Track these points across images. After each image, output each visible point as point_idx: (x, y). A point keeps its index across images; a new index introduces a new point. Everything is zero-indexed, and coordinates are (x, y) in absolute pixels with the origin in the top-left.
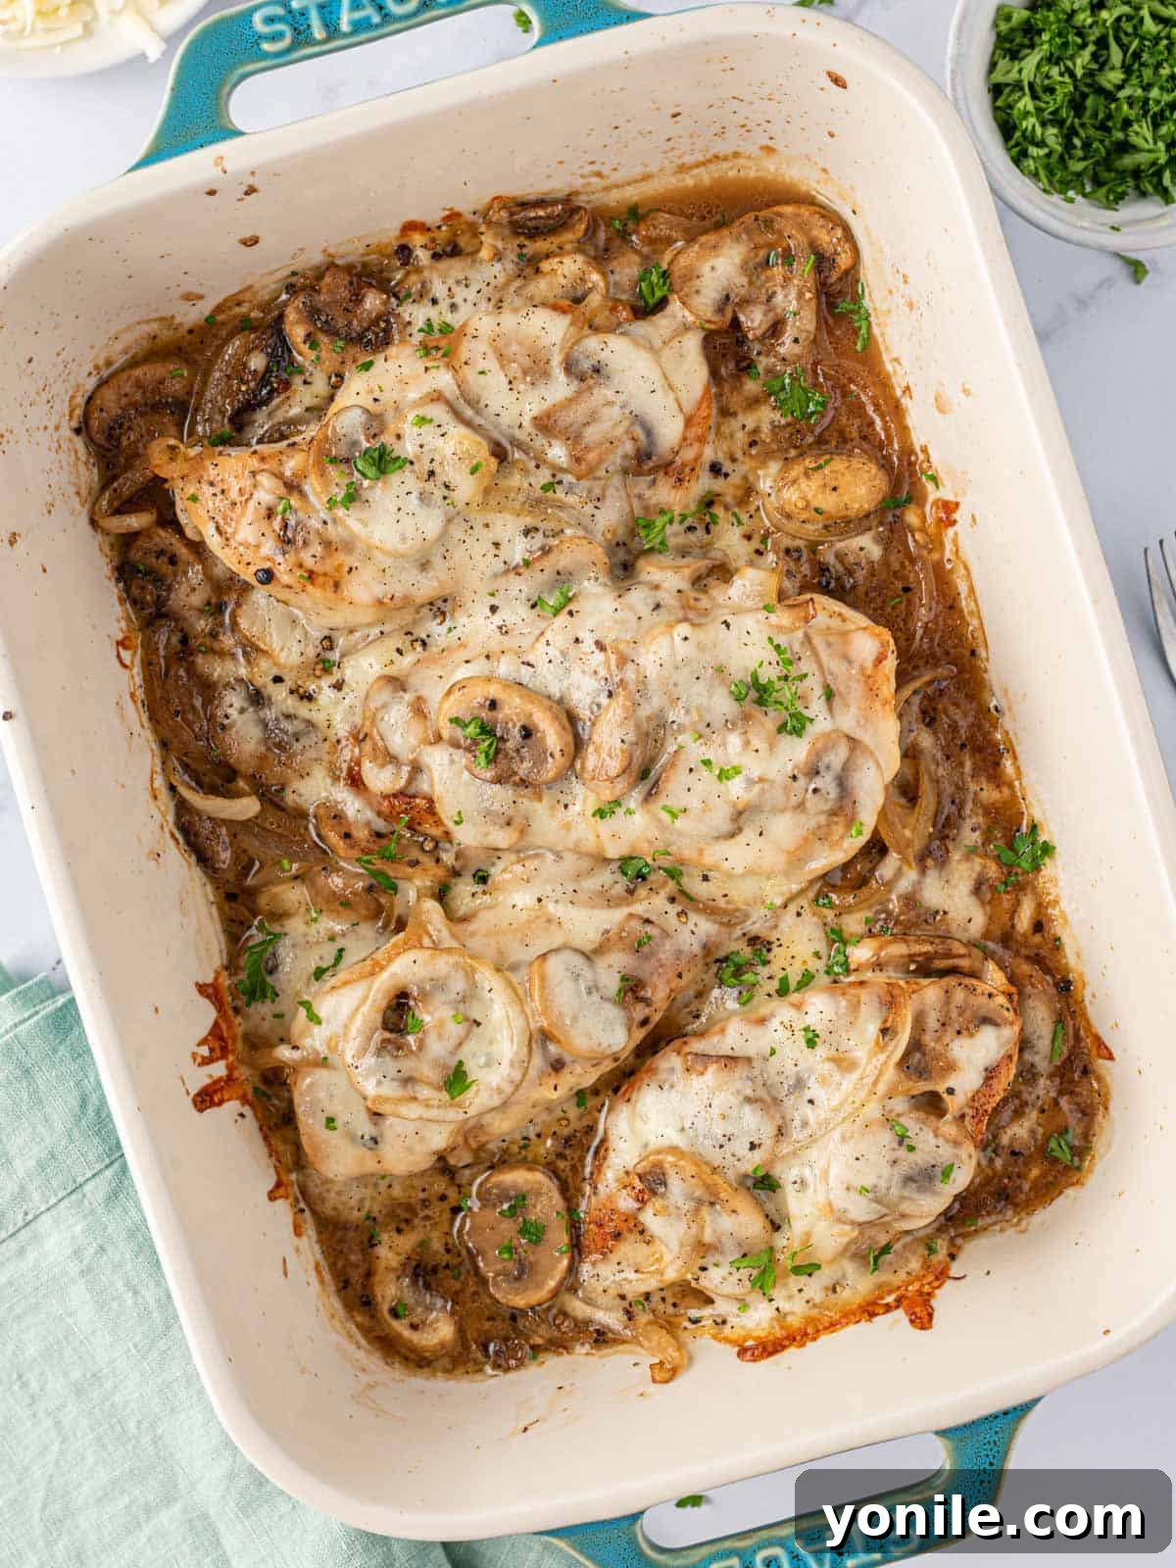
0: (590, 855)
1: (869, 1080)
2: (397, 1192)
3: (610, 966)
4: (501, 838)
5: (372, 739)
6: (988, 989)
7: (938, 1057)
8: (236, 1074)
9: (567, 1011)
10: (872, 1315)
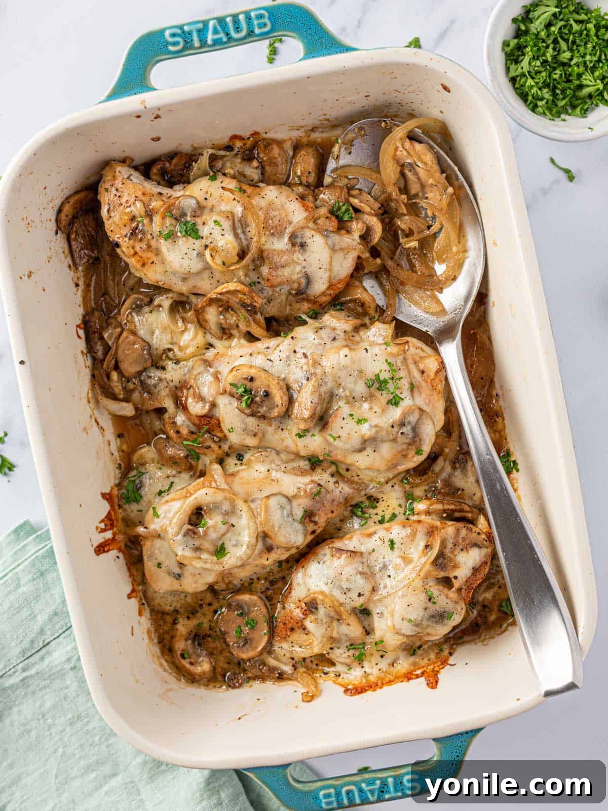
0: (293, 453)
1: (418, 569)
2: (189, 599)
3: (299, 505)
4: (251, 442)
5: (193, 388)
6: (478, 531)
7: (451, 560)
8: (117, 537)
9: (277, 525)
10: (409, 679)
